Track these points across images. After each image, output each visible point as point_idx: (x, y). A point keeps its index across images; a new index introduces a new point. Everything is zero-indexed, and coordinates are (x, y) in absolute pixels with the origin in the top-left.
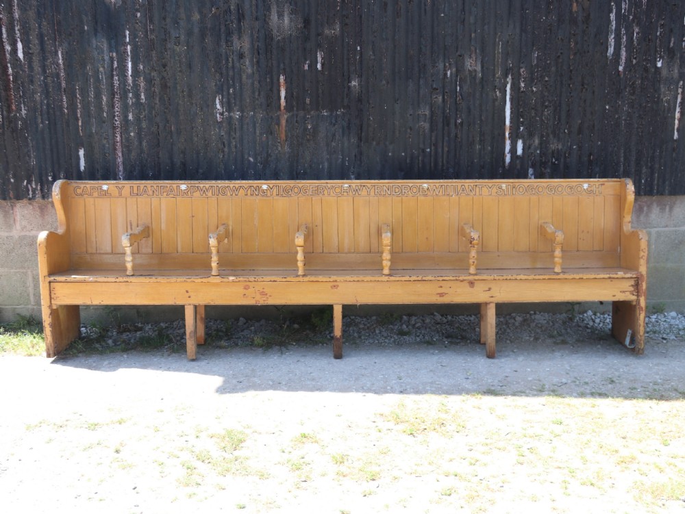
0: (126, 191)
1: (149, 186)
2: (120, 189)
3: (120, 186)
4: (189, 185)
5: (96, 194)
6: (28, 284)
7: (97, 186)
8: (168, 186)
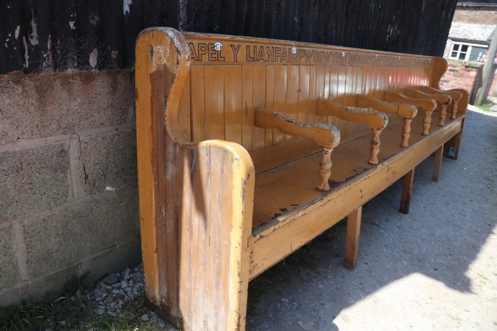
0: (242, 54)
1: (265, 46)
2: (236, 49)
3: (236, 44)
4: (299, 48)
5: (205, 58)
6: (15, 246)
7: (207, 42)
8: (282, 47)
